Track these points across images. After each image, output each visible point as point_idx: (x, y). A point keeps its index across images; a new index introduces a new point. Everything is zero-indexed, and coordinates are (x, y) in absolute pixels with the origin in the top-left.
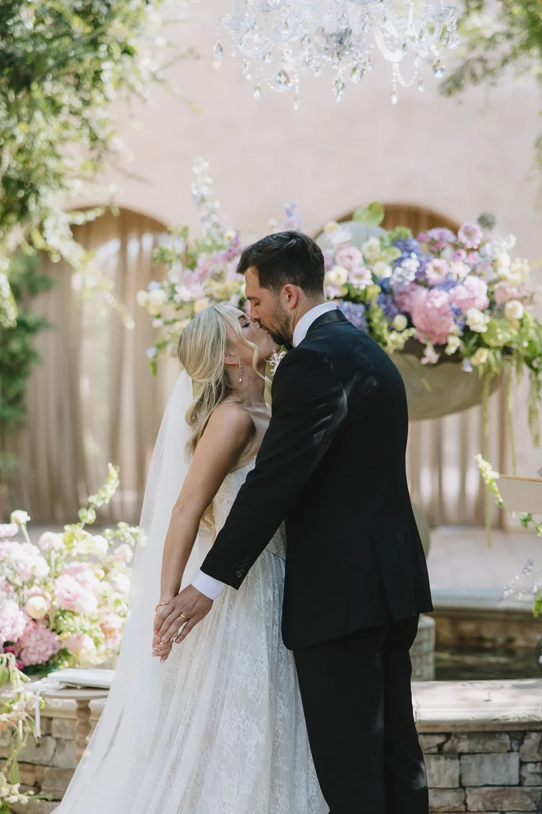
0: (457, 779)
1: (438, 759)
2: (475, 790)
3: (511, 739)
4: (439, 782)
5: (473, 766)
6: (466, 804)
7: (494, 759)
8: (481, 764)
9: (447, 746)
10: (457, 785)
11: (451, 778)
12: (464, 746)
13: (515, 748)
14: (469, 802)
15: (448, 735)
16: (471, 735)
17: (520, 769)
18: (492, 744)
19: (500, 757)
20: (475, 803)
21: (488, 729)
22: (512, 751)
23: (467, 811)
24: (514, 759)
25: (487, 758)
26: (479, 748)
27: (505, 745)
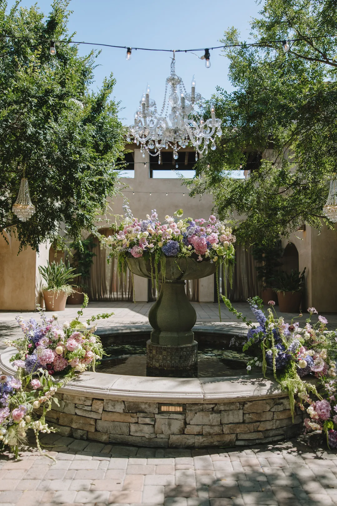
0: (219, 421)
1: (212, 414)
2: (227, 426)
3: (240, 404)
4: (213, 423)
5: (225, 416)
6: (223, 431)
7: (233, 413)
8: (228, 415)
9: (215, 408)
10: (219, 424)
11: (217, 421)
12: (222, 408)
13: (241, 408)
14: (224, 430)
15: (216, 404)
16: (225, 404)
17: (243, 416)
18: (232, 407)
19: (236, 412)
20: (226, 430)
21: (231, 401)
22: (240, 409)
23: (223, 434)
24: (241, 412)
25: (230, 412)
26: (228, 408)
27: (238, 407)
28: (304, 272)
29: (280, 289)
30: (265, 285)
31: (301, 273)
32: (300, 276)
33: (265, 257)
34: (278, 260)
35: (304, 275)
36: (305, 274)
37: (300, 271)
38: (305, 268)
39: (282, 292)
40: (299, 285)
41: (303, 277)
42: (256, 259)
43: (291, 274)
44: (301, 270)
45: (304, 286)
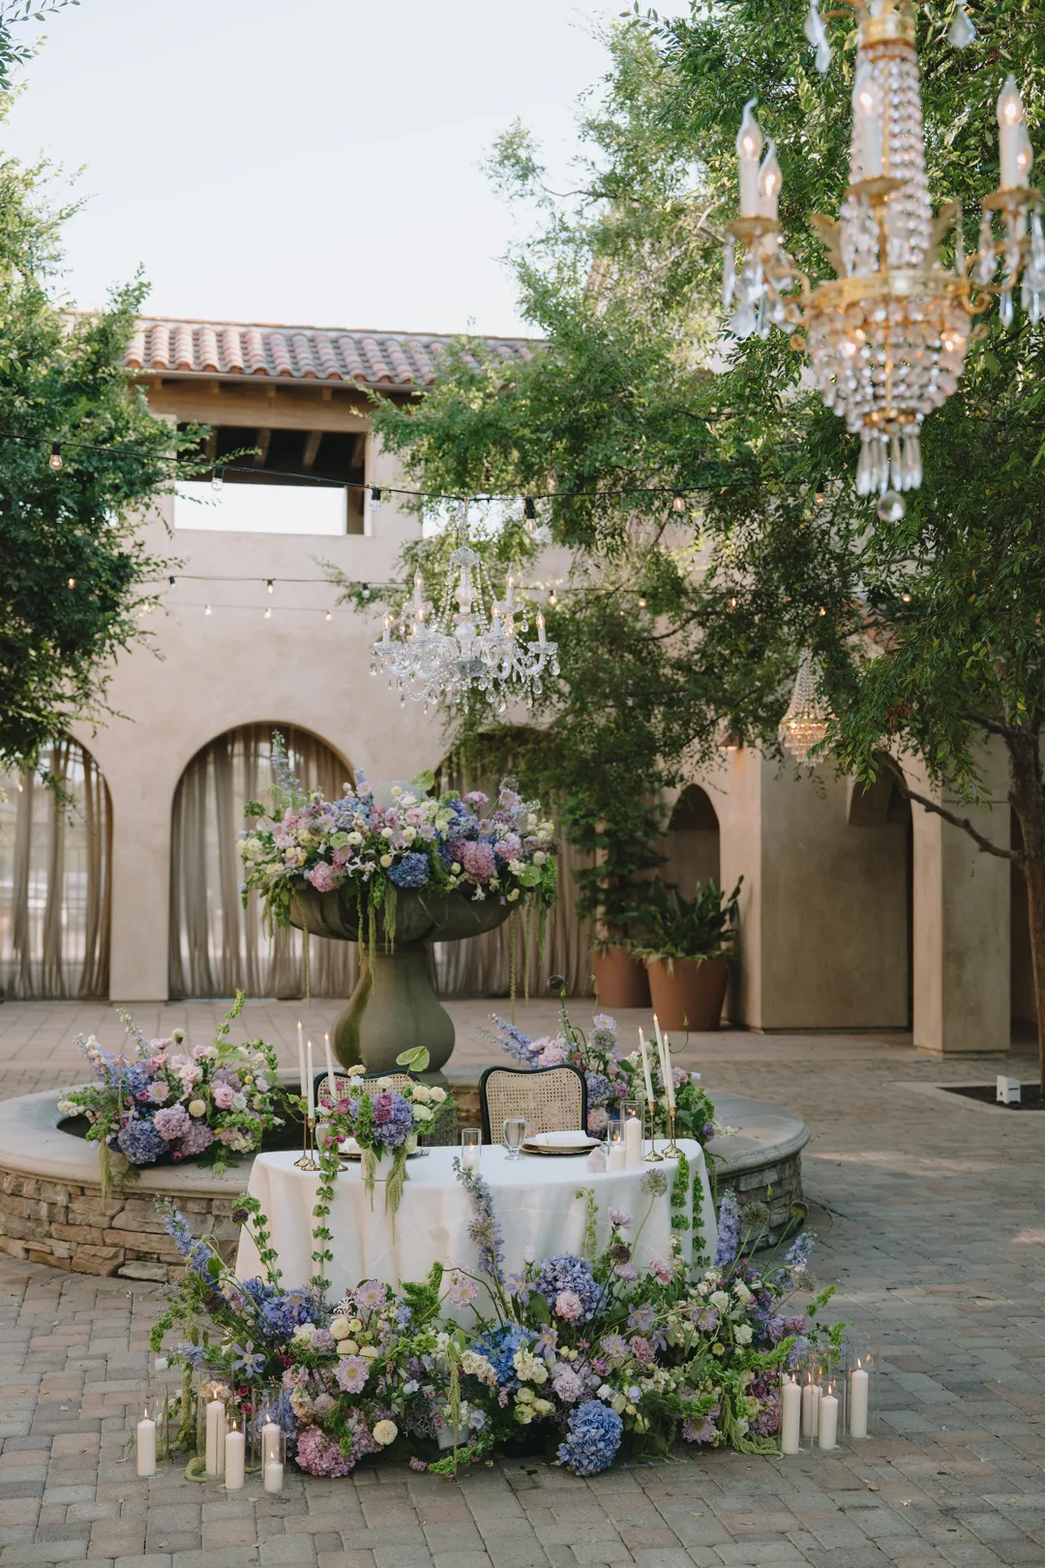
28: (737, 891)
29: (656, 948)
30: (602, 932)
31: (728, 895)
32: (724, 904)
33: (607, 833)
34: (652, 844)
35: (735, 903)
36: (741, 899)
37: (722, 889)
38: (741, 879)
39: (663, 961)
40: (722, 937)
41: (734, 910)
42: (574, 841)
43: (696, 899)
44: (727, 885)
45: (737, 937)
